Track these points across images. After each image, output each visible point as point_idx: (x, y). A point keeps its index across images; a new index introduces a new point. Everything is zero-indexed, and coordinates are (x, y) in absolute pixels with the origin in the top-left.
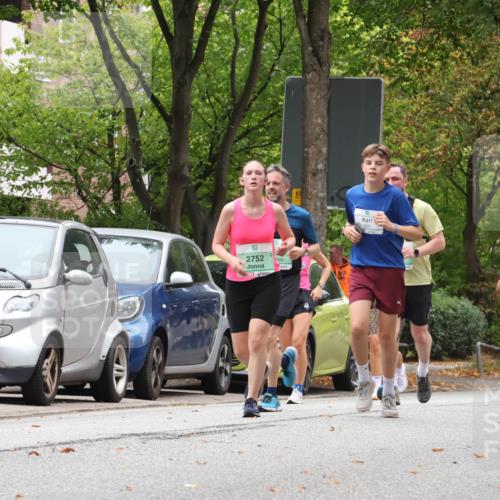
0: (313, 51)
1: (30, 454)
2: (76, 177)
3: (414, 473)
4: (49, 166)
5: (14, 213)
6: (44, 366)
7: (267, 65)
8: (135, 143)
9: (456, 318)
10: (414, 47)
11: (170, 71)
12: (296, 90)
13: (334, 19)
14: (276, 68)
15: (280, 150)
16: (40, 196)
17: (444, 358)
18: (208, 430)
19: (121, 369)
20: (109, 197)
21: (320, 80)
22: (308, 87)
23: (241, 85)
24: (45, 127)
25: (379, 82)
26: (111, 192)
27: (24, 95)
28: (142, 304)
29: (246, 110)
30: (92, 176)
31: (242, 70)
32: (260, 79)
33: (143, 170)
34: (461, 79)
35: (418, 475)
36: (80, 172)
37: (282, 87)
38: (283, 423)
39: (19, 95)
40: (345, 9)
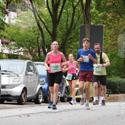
0: (87, 19)
1: (19, 117)
2: (29, 49)
3: (113, 121)
4: (23, 47)
5: (15, 58)
6: (22, 95)
7: (75, 22)
8: (44, 41)
9: (122, 83)
10: (111, 18)
11: (52, 24)
12: (83, 28)
13: (91, 11)
14: (78, 23)
15: (79, 43)
16: (21, 54)
17: (119, 93)
18: (62, 111)
19: (41, 96)
20: (37, 54)
21: (88, 26)
22: (85, 27)
23: (69, 27)
24: (22, 37)
25: (103, 26)
26: (38, 53)
27: (17, 30)
28: (46, 80)
29: (70, 33)
30: (33, 49)
31: (69, 23)
32: (74, 25)
33: (46, 48)
34: (122, 25)
35: (114, 122)
36: (30, 48)
37: (79, 27)
38: (80, 109)
39: (16, 30)
40: (94, 9)
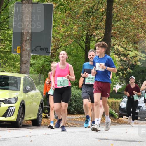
9: (80, 98)
15: (12, 31)
17: (75, 114)
25: (52, 5)
32: (5, 2)
34: (83, 5)
38: (12, 139)
